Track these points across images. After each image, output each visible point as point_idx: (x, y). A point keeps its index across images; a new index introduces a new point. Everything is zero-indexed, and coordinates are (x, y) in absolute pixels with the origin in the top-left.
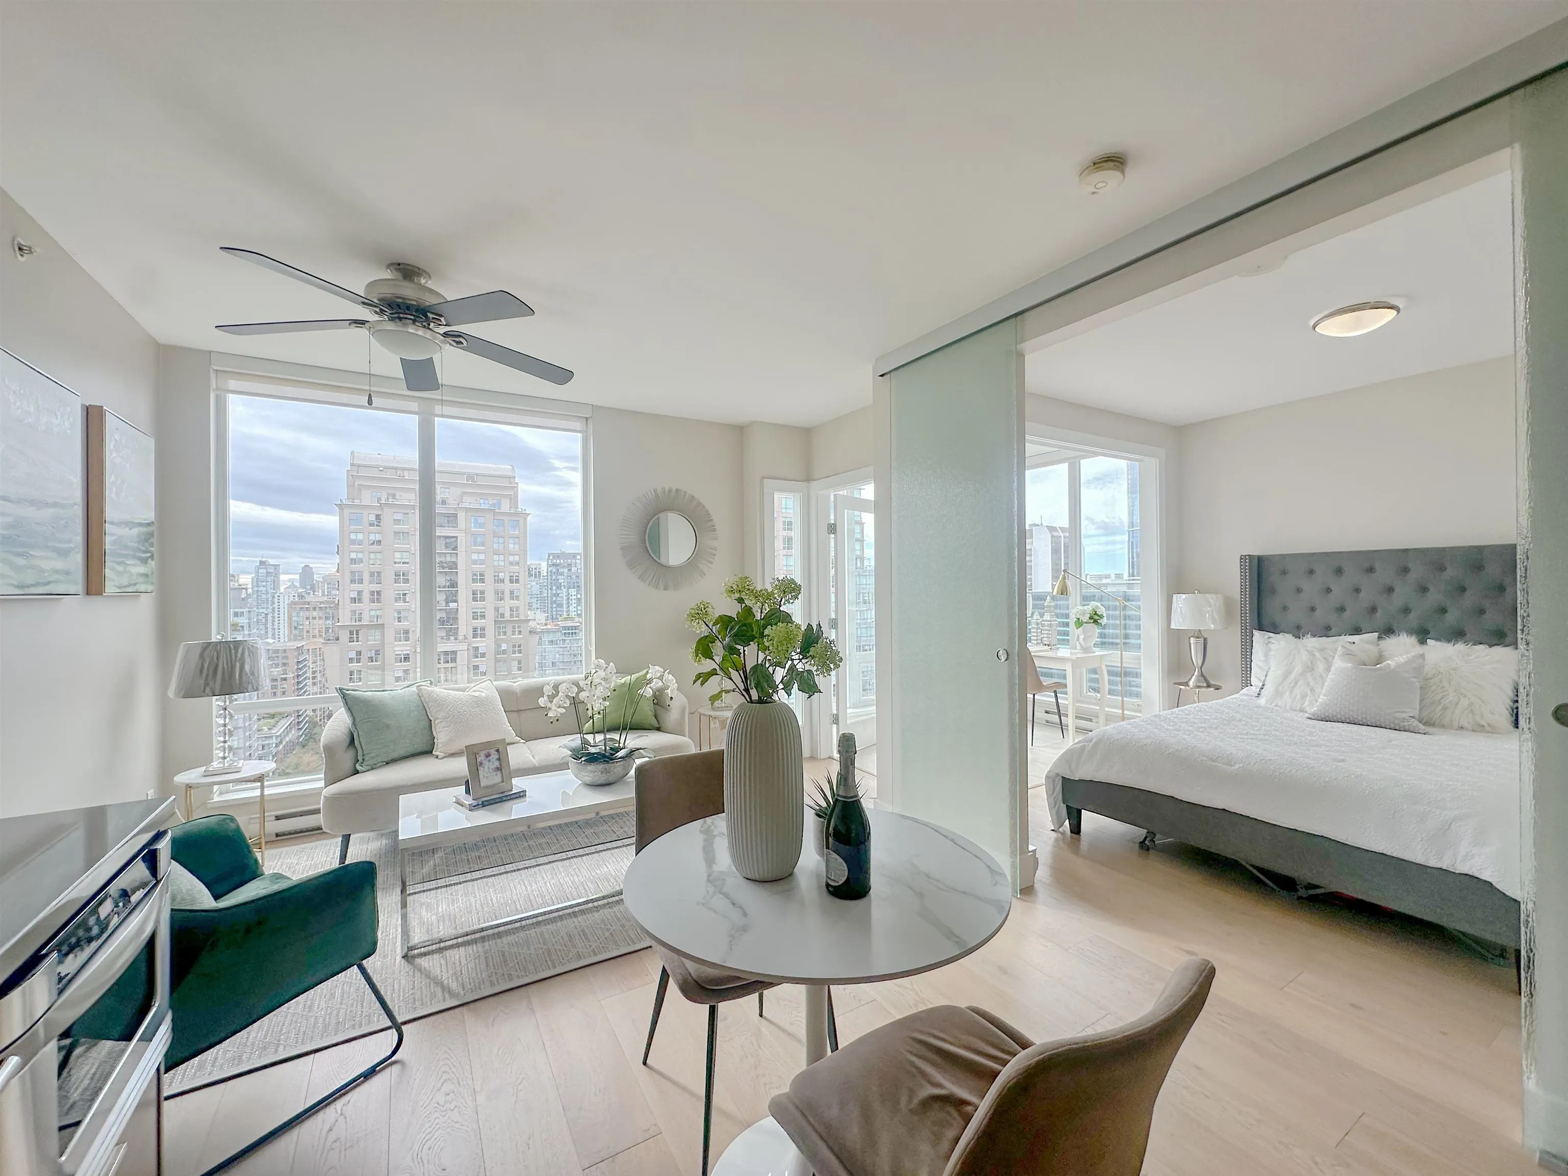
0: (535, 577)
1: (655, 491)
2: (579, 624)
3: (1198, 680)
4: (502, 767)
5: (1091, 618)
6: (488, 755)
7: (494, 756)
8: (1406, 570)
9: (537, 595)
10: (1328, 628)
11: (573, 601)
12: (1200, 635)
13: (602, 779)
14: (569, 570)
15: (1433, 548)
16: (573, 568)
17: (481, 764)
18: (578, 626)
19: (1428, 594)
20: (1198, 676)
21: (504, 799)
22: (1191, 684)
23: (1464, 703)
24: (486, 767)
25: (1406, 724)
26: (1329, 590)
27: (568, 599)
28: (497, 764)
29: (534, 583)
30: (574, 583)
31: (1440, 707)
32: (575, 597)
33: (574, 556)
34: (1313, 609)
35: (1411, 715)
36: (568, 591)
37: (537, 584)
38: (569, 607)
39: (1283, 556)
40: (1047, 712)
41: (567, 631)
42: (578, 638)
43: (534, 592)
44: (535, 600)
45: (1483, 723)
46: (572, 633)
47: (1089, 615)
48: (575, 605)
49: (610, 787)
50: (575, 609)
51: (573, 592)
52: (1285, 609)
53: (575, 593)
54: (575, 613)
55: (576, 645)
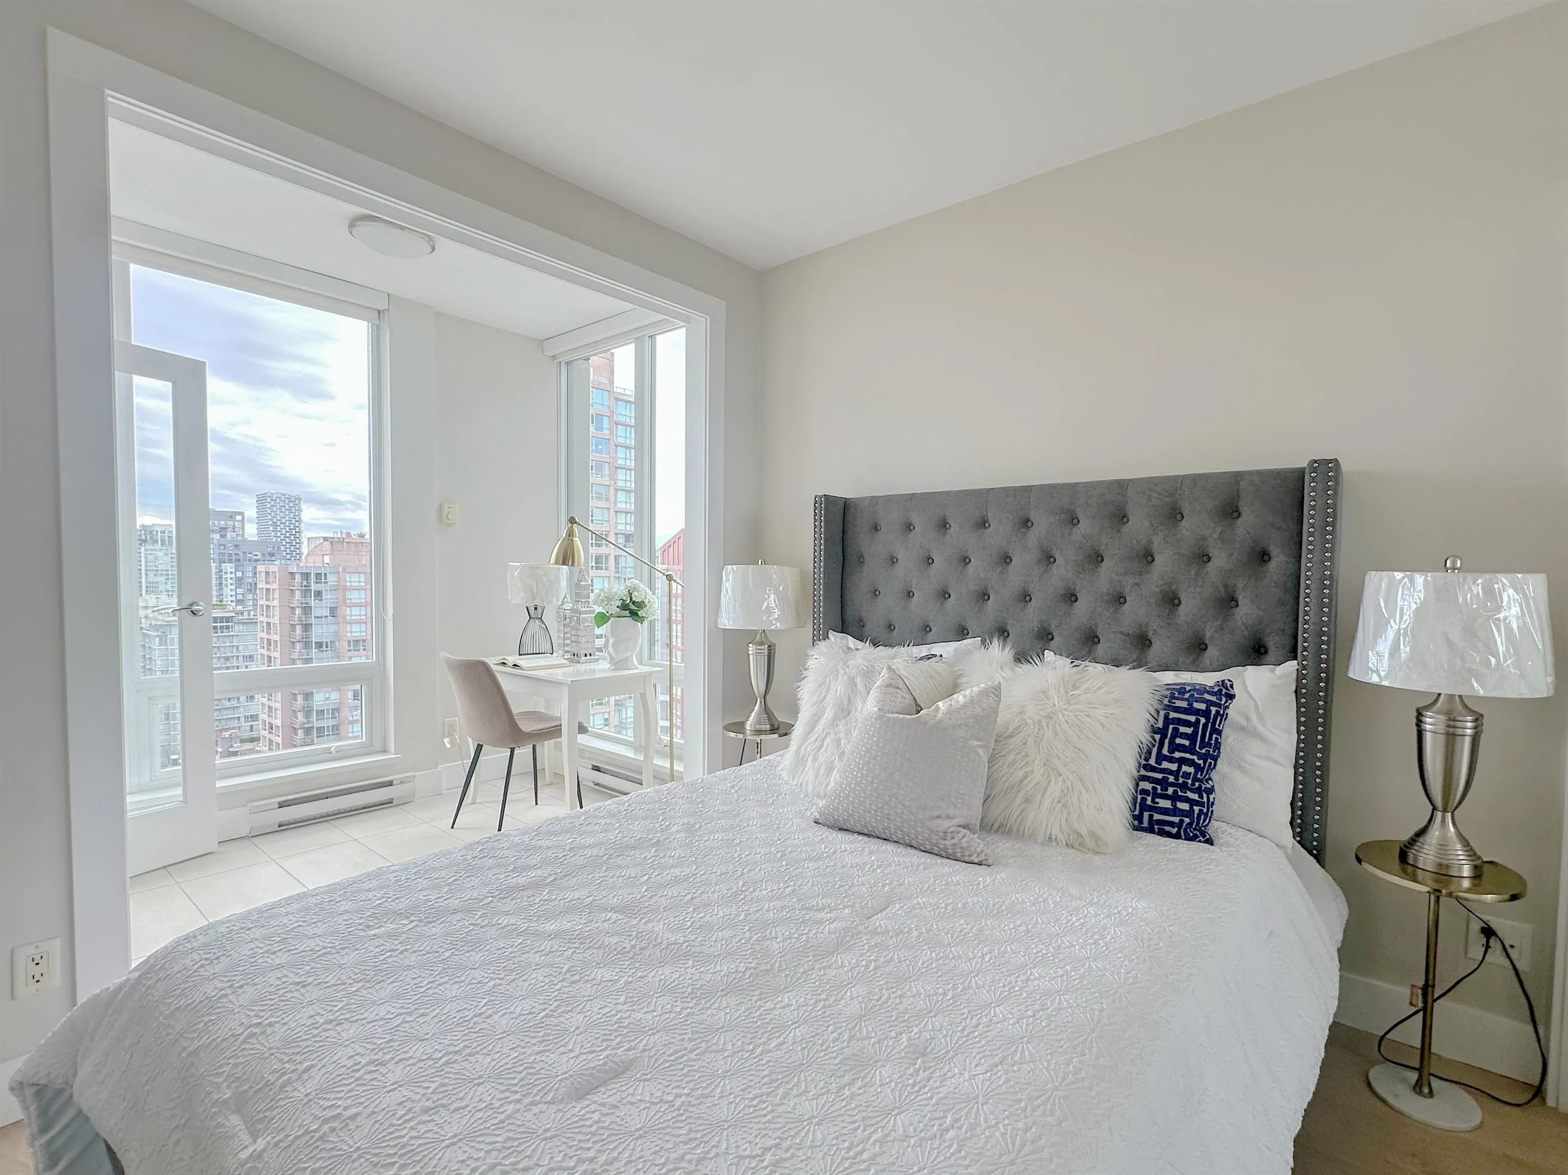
0: (162, 545)
2: (233, 614)
3: (759, 721)
5: (624, 607)
8: (1026, 523)
9: (167, 570)
10: (927, 629)
11: (230, 581)
12: (764, 640)
14: (223, 536)
15: (1065, 484)
16: (228, 535)
18: (232, 617)
19: (1054, 567)
20: (759, 713)
22: (748, 726)
23: (1056, 789)
25: (949, 843)
26: (929, 560)
27: (221, 578)
29: (160, 554)
30: (230, 555)
31: (1019, 799)
32: (233, 576)
33: (231, 517)
34: (909, 594)
35: (963, 821)
36: (220, 566)
37: (166, 554)
38: (221, 589)
39: (874, 500)
40: (596, 769)
41: (218, 625)
42: (232, 634)
43: (160, 567)
44: (162, 579)
45: (1084, 831)
46: (222, 627)
47: (619, 603)
48: (233, 587)
50: (233, 593)
51: (229, 567)
52: (875, 593)
53: (233, 570)
54: (233, 598)
55: (228, 644)
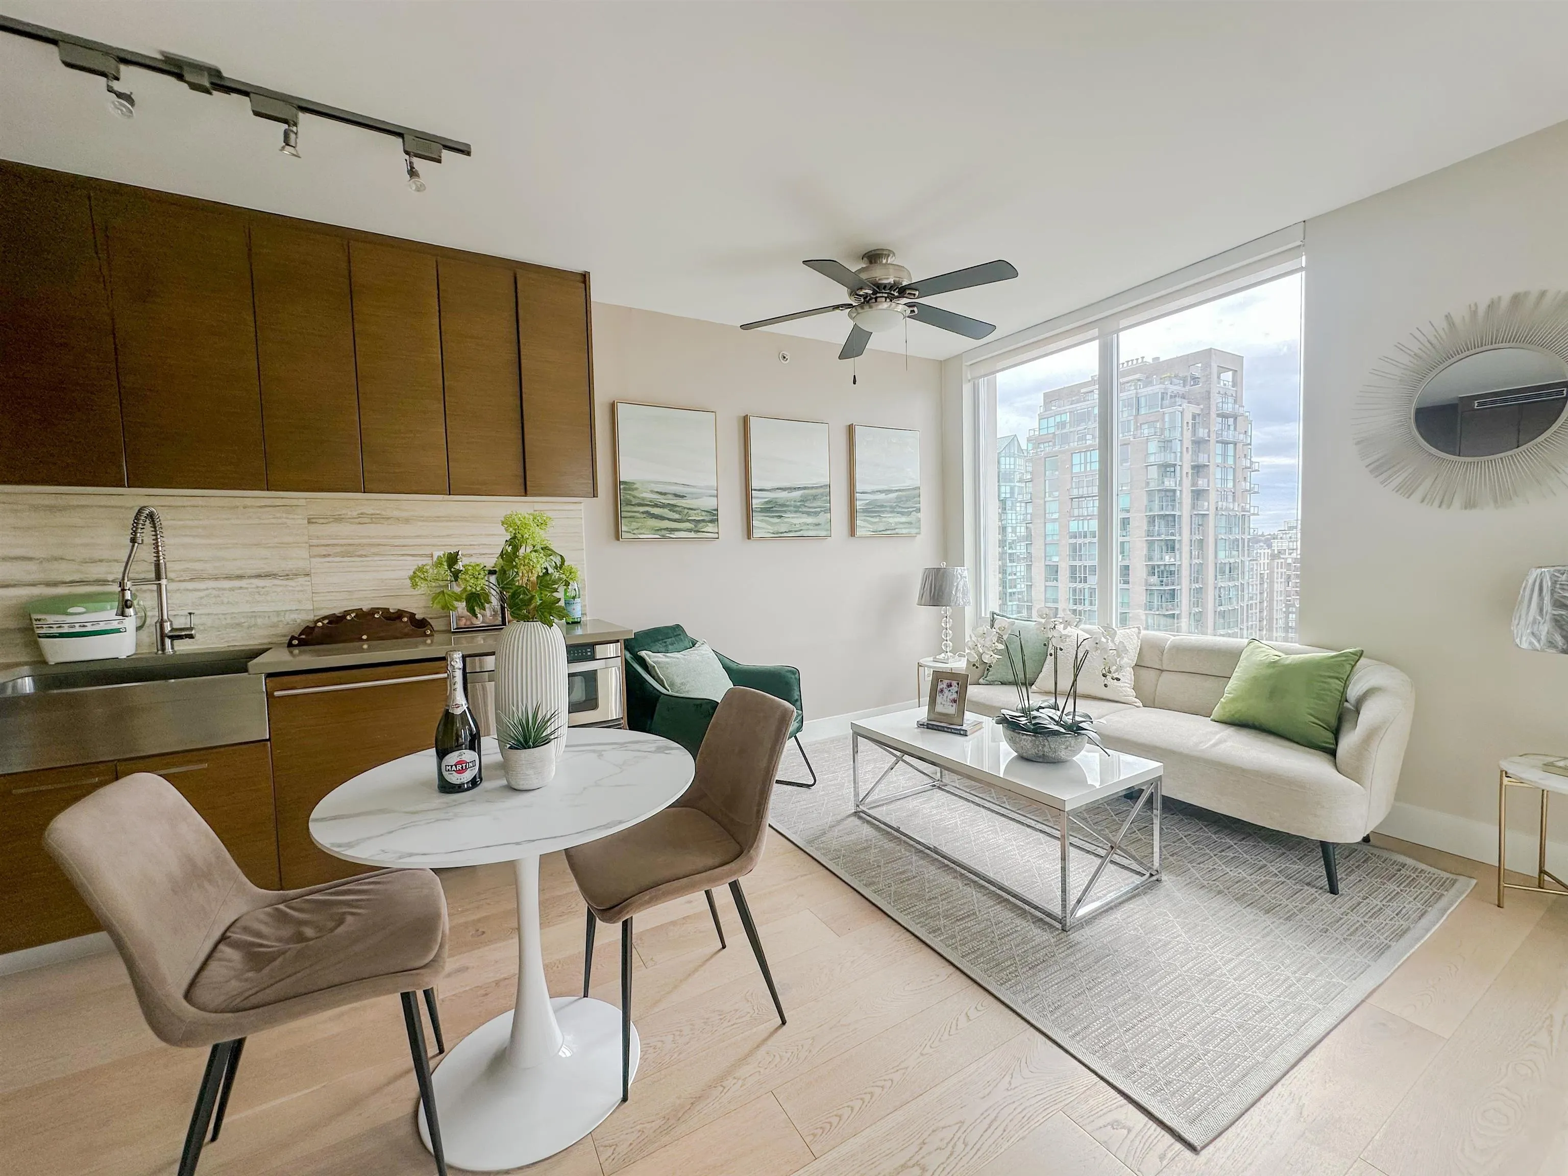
1: (1448, 317)
4: (960, 700)
6: (950, 685)
7: (955, 688)
13: (1032, 752)
17: (942, 691)
21: (946, 729)
24: (945, 695)
28: (955, 696)
49: (1030, 763)
